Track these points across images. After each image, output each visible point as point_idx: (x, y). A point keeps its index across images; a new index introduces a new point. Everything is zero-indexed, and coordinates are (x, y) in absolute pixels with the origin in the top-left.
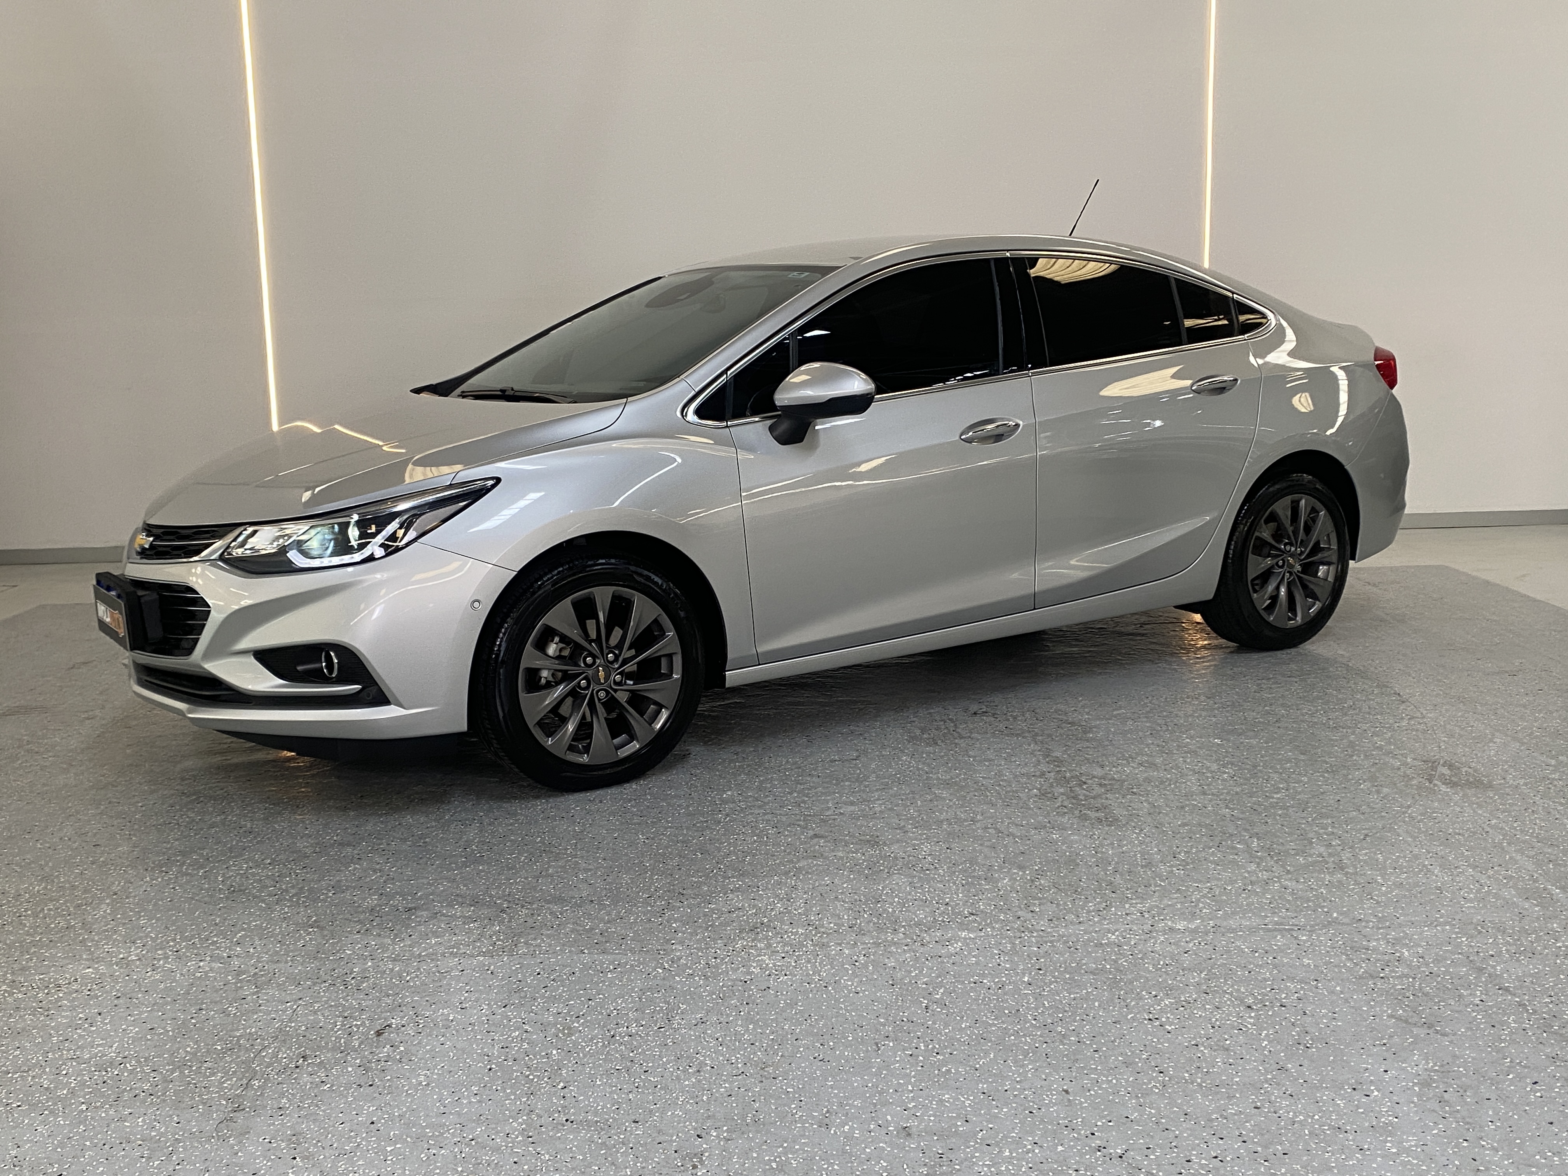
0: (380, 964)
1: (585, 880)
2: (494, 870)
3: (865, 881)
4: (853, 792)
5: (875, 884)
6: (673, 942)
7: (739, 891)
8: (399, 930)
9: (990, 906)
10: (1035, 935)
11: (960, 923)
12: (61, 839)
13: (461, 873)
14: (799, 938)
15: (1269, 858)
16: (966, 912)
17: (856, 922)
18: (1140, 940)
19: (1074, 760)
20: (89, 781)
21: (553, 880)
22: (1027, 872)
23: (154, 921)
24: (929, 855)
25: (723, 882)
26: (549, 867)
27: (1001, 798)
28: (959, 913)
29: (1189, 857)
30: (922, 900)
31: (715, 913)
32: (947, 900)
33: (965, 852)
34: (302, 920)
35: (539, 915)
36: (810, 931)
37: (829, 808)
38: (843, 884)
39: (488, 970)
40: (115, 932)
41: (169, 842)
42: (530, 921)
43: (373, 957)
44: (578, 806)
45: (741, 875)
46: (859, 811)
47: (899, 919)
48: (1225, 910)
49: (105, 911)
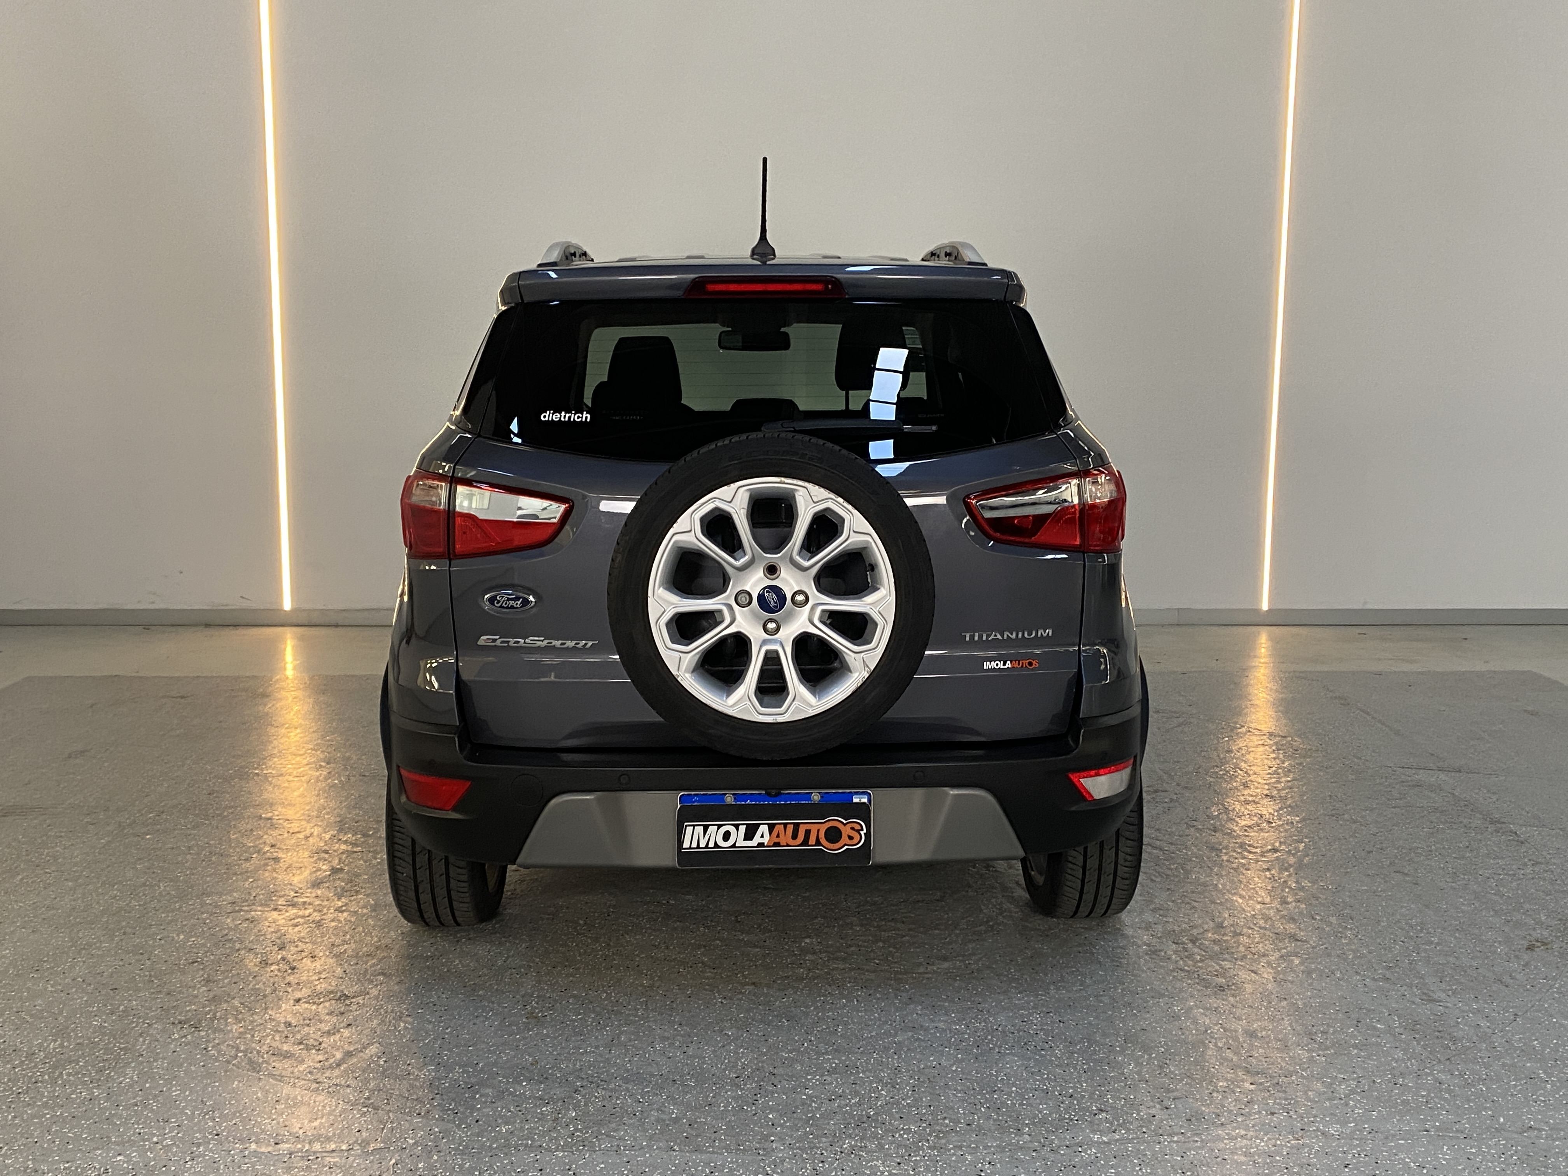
0: (448, 1159)
1: (663, 1052)
2: (558, 1036)
3: (974, 1062)
4: (944, 943)
5: (986, 1067)
6: (773, 1138)
7: (836, 1074)
8: (463, 1113)
9: (1120, 1101)
10: (1175, 1139)
11: (1090, 1122)
12: (73, 980)
13: (524, 1038)
14: (912, 1137)
15: (1415, 1043)
16: (1094, 1108)
17: (974, 1117)
18: (1292, 1147)
19: (1180, 908)
20: (98, 903)
21: (627, 1051)
22: (1154, 1055)
23: (187, 1093)
24: (1041, 1030)
25: (817, 1059)
26: (621, 1033)
27: (1108, 957)
28: (1087, 1109)
29: (1327, 1039)
30: (1043, 1090)
31: (814, 1101)
32: (1071, 1091)
33: (1081, 1027)
34: (354, 1096)
35: (618, 1098)
36: (924, 1129)
37: (921, 964)
38: (952, 1066)
39: (569, 1170)
40: (145, 1107)
41: (194, 987)
42: (609, 1106)
43: (439, 1149)
44: (643, 953)
45: (836, 1050)
46: (954, 968)
47: (1021, 1115)
48: (1380, 1110)
49: (131, 1078)
